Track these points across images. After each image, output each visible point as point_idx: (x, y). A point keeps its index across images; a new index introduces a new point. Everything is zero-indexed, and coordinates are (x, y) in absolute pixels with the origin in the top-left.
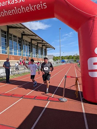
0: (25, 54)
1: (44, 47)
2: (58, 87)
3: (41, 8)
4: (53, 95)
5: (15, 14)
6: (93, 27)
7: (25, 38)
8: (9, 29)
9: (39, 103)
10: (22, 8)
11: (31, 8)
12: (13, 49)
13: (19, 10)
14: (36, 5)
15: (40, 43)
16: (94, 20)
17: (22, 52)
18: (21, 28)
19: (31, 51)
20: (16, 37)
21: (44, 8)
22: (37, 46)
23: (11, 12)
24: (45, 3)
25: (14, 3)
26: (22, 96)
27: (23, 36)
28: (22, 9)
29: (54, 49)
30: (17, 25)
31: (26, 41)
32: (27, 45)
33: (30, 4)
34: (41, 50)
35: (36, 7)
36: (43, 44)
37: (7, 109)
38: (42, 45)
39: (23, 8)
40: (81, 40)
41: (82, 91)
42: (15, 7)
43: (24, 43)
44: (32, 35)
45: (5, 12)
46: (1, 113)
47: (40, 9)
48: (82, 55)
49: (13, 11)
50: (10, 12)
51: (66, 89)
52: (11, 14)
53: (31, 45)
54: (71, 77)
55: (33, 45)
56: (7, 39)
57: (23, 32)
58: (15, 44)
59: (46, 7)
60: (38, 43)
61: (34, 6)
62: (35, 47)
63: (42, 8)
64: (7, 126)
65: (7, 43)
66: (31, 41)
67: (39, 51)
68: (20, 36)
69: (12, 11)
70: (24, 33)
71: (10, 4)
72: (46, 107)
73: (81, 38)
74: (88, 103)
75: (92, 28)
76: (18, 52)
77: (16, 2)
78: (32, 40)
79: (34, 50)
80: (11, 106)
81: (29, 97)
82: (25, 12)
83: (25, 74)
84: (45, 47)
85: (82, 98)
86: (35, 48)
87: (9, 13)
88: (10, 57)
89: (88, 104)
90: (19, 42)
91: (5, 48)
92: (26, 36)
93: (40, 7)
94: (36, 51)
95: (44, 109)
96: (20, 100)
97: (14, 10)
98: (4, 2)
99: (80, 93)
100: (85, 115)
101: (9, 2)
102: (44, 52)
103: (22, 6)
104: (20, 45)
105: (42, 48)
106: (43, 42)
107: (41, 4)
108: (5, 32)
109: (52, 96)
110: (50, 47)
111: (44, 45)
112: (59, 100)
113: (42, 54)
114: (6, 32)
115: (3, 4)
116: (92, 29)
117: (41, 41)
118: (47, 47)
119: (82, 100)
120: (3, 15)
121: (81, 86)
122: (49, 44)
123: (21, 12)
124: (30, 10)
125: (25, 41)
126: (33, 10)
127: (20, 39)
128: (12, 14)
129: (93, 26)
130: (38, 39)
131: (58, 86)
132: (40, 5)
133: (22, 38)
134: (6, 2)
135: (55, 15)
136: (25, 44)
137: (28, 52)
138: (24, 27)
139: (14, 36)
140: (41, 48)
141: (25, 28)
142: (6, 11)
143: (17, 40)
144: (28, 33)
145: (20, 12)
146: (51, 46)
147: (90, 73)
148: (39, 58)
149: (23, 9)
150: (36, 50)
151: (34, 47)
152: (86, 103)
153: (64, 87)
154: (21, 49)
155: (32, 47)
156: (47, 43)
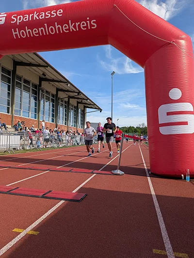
0: (44, 115)
1: (81, 106)
3: (87, 27)
4: (101, 169)
5: (45, 34)
7: (45, 85)
8: (17, 66)
10: (56, 25)
11: (71, 27)
13: (52, 28)
14: (79, 23)
15: (73, 97)
18: (39, 66)
20: (29, 82)
21: (92, 28)
22: (68, 103)
23: (37, 32)
24: (95, 21)
25: (45, 17)
26: (49, 169)
27: (43, 82)
28: (57, 27)
29: (101, 112)
30: (33, 59)
31: (47, 92)
32: (48, 99)
33: (70, 21)
34: (75, 112)
35: (79, 26)
36: (78, 100)
38: (78, 103)
39: (60, 26)
41: (149, 168)
42: (46, 25)
43: (43, 96)
44: (61, 82)
45: (27, 31)
47: (86, 29)
49: (42, 30)
50: (35, 31)
53: (55, 101)
55: (60, 101)
56: (11, 85)
57: (43, 74)
59: (96, 27)
60: (69, 96)
61: (77, 24)
62: (64, 104)
63: (89, 28)
65: (11, 92)
66: (57, 93)
67: (72, 114)
68: (37, 82)
69: (40, 29)
70: (45, 76)
71: (38, 18)
76: (30, 112)
77: (48, 16)
78: (58, 90)
79: (61, 110)
82: (62, 32)
84: (83, 105)
85: (149, 172)
86: (64, 106)
87: (35, 32)
88: (16, 121)
90: (35, 92)
92: (48, 82)
93: (85, 25)
94: (64, 112)
96: (46, 172)
98: (27, 15)
101: (35, 16)
102: (80, 115)
103: (56, 23)
104: (35, 99)
105: (77, 108)
106: (79, 97)
107: (88, 22)
108: (8, 72)
110: (94, 106)
111: (81, 103)
114: (10, 72)
115: (26, 19)
117: (77, 94)
118: (87, 105)
119: (148, 175)
120: (24, 36)
122: (90, 100)
123: (54, 33)
124: (69, 29)
126: (75, 30)
127: (35, 86)
128: (39, 34)
130: (70, 89)
132: (85, 23)
133: (40, 85)
134: (31, 15)
136: (45, 98)
138: (46, 65)
139: (26, 81)
140: (75, 107)
141: (47, 67)
142: (29, 30)
143: (31, 88)
144: (53, 77)
145: (52, 32)
146: (95, 104)
149: (59, 28)
150: (66, 110)
154: (37, 106)
155: (58, 105)
156: (87, 97)
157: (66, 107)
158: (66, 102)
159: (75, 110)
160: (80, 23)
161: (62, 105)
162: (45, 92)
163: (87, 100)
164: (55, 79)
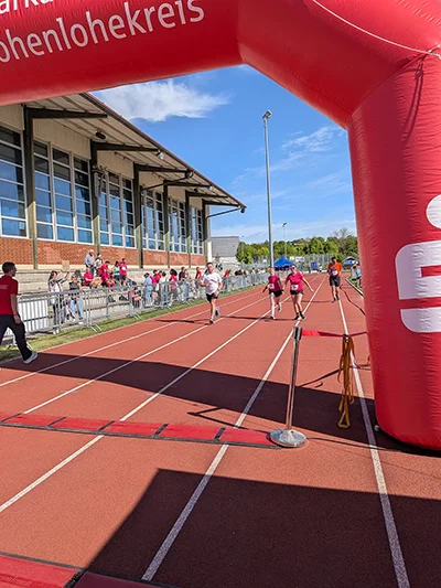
0: (110, 233)
1: (195, 203)
2: (261, 384)
3: (176, 18)
4: (243, 416)
5: (61, 49)
6: (416, 103)
7: (106, 160)
8: (34, 121)
9: (181, 457)
10: (89, 20)
11: (132, 23)
12: (54, 215)
13: (77, 30)
14: (152, 9)
15: (177, 183)
16: (422, 74)
17: (96, 228)
18: (86, 115)
19: (135, 219)
20: (66, 156)
21: (192, 20)
22: (164, 197)
23: (40, 43)
26: (103, 427)
27: (100, 153)
28: (92, 26)
29: (242, 212)
30: (70, 101)
31: (110, 174)
32: (115, 193)
33: (126, 4)
34: (182, 217)
35: (154, 16)
36: (188, 189)
37: (33, 485)
38: (188, 194)
39: (96, 22)
40: (364, 167)
41: (371, 396)
42: (60, 20)
43: (102, 186)
44: (141, 149)
45: (12, 46)
46: (9, 503)
47: (174, 25)
48: (370, 233)
49: (51, 36)
50: (33, 40)
51: (299, 390)
52: (42, 53)
53: (133, 193)
54: (322, 334)
55: (145, 195)
56: (23, 167)
57: (98, 134)
58: (64, 189)
60: (165, 181)
61: (148, 13)
62: (155, 200)
63: (183, 22)
64: (38, 560)
65: (24, 185)
66: (136, 176)
67: (175, 221)
68: (86, 155)
69: (46, 35)
70: (103, 137)
71: (36, 3)
72: (209, 472)
73: (363, 155)
74: (398, 449)
75: (414, 108)
76: (75, 228)
78: (138, 168)
79: (150, 215)
80: (51, 472)
81: (135, 431)
82: (107, 40)
83: (111, 326)
84: (200, 199)
85: (373, 426)
86: (155, 204)
87: (33, 45)
88: (43, 252)
89: (399, 454)
90: (83, 180)
91: (16, 211)
92: (112, 152)
93: (172, 14)
94: (157, 220)
95: (204, 483)
96: (92, 442)
97: (51, 32)
99: (363, 404)
100: (386, 506)
102: (194, 223)
103: (88, 14)
104: (85, 195)
105: (186, 206)
106: (190, 181)
107: (179, 3)
108: (15, 137)
109: (238, 424)
110: (223, 199)
111: (196, 194)
112: (271, 441)
113: (186, 232)
114: (19, 135)
115: (3, 7)
116: (413, 113)
117: (183, 175)
118: (206, 199)
120: (4, 57)
121: (369, 373)
122: (216, 187)
123: (86, 43)
124: (126, 30)
125: (106, 174)
126: (143, 31)
127: (84, 165)
128: (46, 50)
129: (417, 98)
130: (166, 166)
131: (264, 379)
132: (171, 9)
133: (94, 160)
135: (244, 51)
136: (108, 190)
137: (121, 225)
138: (102, 112)
139: (59, 154)
140: (181, 205)
141: (105, 116)
142: (17, 39)
143: (73, 169)
144: (122, 140)
145: (81, 41)
146: (228, 196)
147: (407, 316)
148: (173, 251)
149: (97, 26)
150: (160, 215)
151: (152, 202)
152: (389, 448)
153: (289, 382)
154: (91, 211)
155: (142, 203)
156: (207, 181)
157: (159, 205)
158: (158, 196)
159: (182, 213)
160: (157, 10)
161: (150, 203)
162: (108, 177)
163: (208, 187)
164: (128, 142)
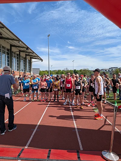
1: (28, 58)
7: (2, 42)
15: (23, 51)
22: (19, 55)
32: (4, 52)
34: (24, 61)
36: (26, 53)
38: (26, 55)
44: (13, 40)
53: (10, 53)
55: (13, 54)
60: (20, 50)
78: (11, 46)
79: (15, 61)
84: (30, 57)
86: (16, 57)
92: (4, 40)
94: (17, 62)
102: (28, 64)
106: (28, 51)
110: (37, 57)
111: (29, 55)
122: (35, 53)
125: (2, 46)
130: (20, 45)
136: (2, 51)
140: (24, 58)
146: (39, 57)
150: (18, 60)
155: (12, 57)
156: (33, 52)
157: (17, 57)
158: (17, 55)
162: (2, 48)
163: (33, 53)
164: (9, 37)
